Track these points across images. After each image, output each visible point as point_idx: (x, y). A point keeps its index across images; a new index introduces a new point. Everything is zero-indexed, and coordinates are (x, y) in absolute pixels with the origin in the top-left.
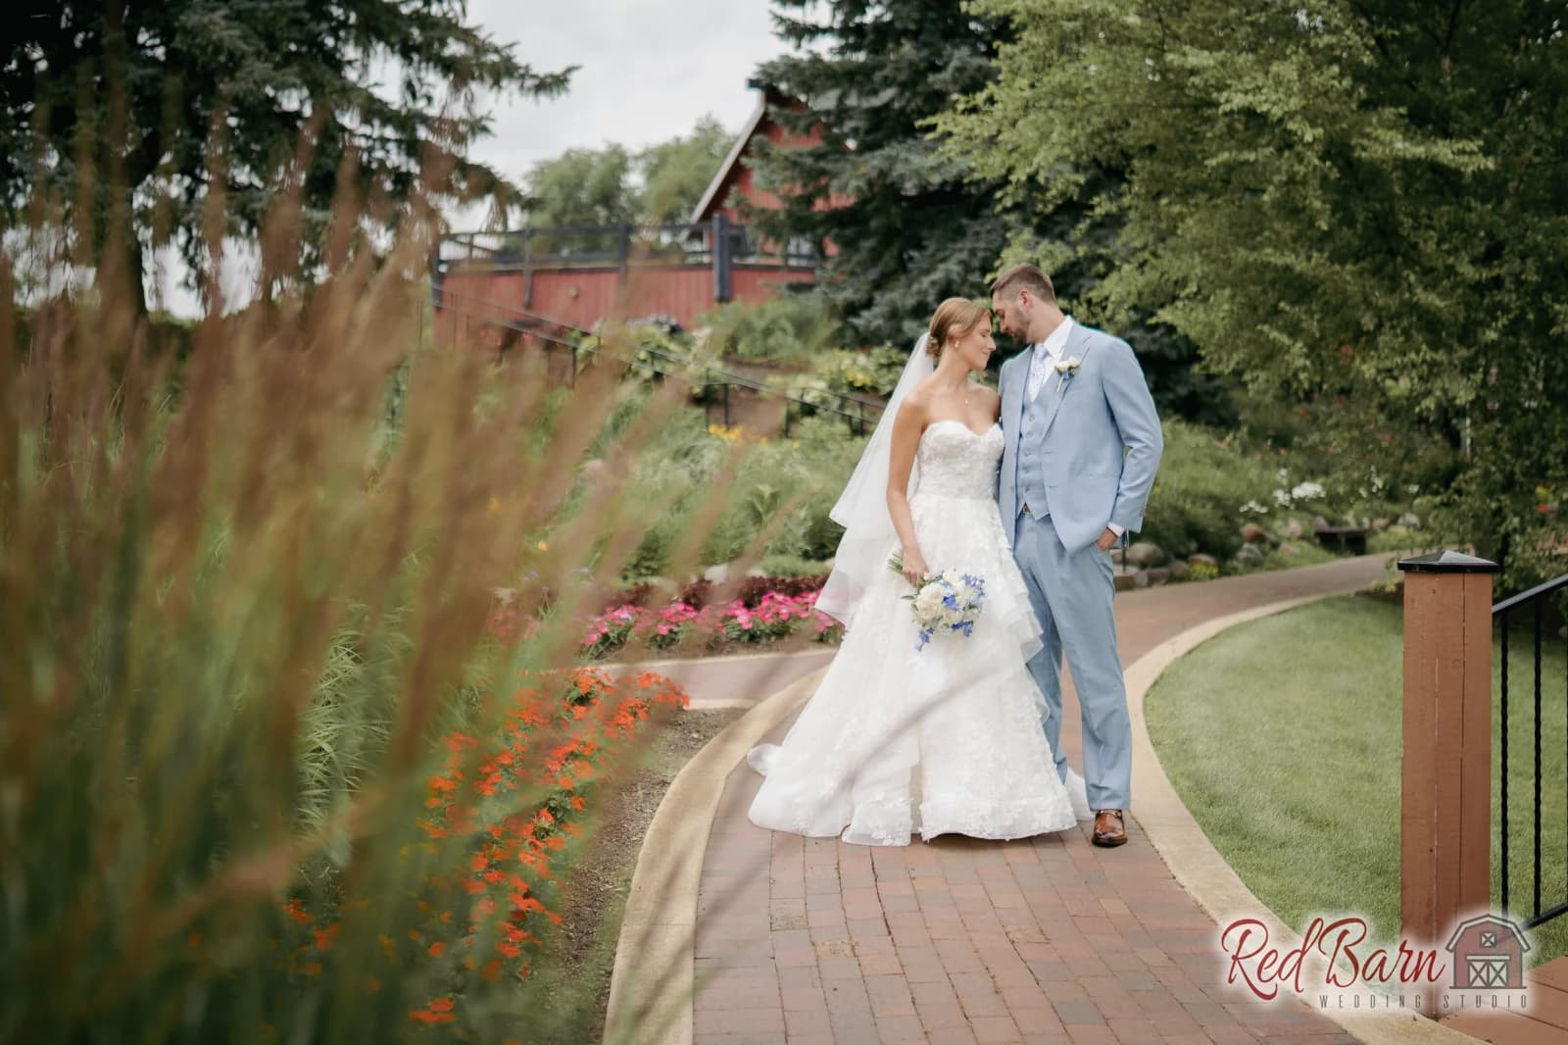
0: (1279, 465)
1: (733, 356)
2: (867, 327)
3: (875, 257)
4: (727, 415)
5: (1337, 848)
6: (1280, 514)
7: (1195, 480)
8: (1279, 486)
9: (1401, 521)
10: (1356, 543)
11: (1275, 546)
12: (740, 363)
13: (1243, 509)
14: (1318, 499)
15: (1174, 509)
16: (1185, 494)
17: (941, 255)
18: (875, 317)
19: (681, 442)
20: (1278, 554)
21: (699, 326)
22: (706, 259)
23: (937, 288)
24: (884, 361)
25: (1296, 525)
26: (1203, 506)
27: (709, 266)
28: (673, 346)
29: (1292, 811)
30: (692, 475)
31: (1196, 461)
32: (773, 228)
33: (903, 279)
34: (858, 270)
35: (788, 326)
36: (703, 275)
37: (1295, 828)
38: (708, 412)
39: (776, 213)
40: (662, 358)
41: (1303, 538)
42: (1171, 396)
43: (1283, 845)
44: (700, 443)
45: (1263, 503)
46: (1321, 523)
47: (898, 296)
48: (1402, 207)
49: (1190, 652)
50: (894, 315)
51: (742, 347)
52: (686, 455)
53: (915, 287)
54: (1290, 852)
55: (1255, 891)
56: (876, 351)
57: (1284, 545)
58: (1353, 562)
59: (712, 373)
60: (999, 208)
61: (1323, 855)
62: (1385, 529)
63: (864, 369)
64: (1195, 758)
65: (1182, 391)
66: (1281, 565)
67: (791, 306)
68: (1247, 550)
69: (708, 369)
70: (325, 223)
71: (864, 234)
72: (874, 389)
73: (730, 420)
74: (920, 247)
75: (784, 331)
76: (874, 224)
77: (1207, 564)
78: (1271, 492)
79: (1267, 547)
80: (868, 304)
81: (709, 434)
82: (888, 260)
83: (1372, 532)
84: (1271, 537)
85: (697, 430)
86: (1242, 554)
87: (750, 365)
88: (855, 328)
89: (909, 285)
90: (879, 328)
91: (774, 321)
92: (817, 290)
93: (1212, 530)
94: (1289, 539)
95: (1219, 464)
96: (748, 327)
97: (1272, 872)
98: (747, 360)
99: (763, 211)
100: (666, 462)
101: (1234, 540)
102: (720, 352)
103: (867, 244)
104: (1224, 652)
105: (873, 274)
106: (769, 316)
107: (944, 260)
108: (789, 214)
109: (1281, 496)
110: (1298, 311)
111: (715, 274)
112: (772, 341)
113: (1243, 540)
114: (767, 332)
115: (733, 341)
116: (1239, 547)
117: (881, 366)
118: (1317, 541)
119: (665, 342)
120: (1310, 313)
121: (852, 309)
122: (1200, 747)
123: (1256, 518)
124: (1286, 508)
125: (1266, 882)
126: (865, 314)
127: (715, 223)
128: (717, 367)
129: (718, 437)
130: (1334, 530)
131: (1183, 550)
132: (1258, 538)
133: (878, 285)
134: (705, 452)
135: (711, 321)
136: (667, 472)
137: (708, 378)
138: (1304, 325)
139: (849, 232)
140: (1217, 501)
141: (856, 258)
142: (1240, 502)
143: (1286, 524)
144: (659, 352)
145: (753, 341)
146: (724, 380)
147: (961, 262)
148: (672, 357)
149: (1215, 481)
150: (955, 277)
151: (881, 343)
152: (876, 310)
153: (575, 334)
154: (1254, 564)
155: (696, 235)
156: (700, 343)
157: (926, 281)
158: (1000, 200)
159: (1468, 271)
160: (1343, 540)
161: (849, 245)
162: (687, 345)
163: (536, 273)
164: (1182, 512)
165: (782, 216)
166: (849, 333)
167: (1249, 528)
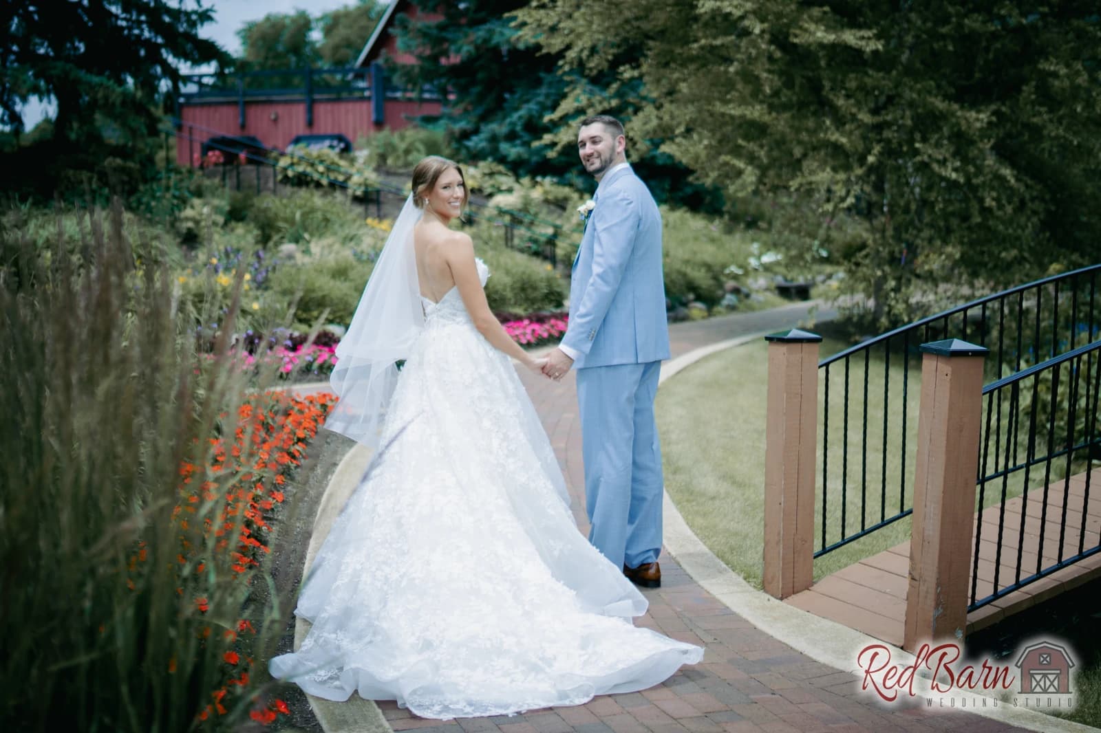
0: (753, 240)
1: (384, 169)
2: (475, 147)
3: (481, 98)
4: (379, 210)
5: (746, 500)
6: (752, 274)
7: (695, 253)
8: (751, 255)
9: (834, 277)
10: (803, 293)
11: (747, 296)
12: (388, 173)
13: (727, 271)
14: (778, 263)
15: (679, 272)
16: (687, 262)
17: (525, 98)
18: (481, 141)
19: (347, 231)
20: (749, 302)
21: (361, 148)
22: (367, 94)
23: (523, 121)
24: (487, 171)
25: (762, 282)
26: (699, 271)
27: (369, 99)
28: (342, 163)
29: (724, 477)
30: (355, 254)
31: (696, 239)
32: (411, 78)
33: (500, 114)
34: (470, 108)
35: (421, 147)
36: (364, 106)
37: (724, 487)
38: (366, 210)
39: (413, 67)
40: (333, 171)
41: (767, 289)
42: (681, 194)
43: (713, 498)
44: (361, 232)
45: (741, 267)
46: (779, 280)
47: (497, 127)
48: (826, 75)
49: (679, 372)
50: (494, 139)
51: (390, 161)
52: (351, 239)
53: (508, 120)
54: (717, 502)
55: (691, 526)
56: (482, 164)
57: (754, 296)
58: (800, 305)
59: (369, 182)
60: (560, 72)
61: (737, 504)
62: (824, 282)
63: (473, 177)
64: (669, 444)
65: (689, 190)
66: (751, 308)
67: (423, 134)
68: (729, 299)
69: (366, 179)
70: (101, 85)
71: (474, 83)
72: (480, 190)
73: (382, 213)
74: (512, 92)
75: (418, 151)
76: (480, 76)
77: (700, 309)
78: (746, 259)
79: (742, 296)
80: (476, 131)
81: (367, 225)
82: (490, 101)
83: (814, 284)
84: (744, 290)
85: (358, 223)
86: (725, 302)
87: (395, 174)
88: (467, 148)
89: (504, 118)
90: (483, 149)
91: (412, 144)
92: (442, 122)
93: (704, 286)
94: (757, 291)
95: (713, 240)
96: (394, 148)
97: (705, 515)
98: (392, 170)
99: (404, 66)
100: (337, 247)
101: (720, 292)
102: (374, 165)
103: (476, 90)
104: (700, 372)
105: (480, 111)
106: (408, 140)
107: (527, 101)
108: (422, 68)
109: (753, 262)
110: (752, 146)
111: (372, 105)
112: (410, 158)
113: (725, 292)
114: (407, 152)
115: (383, 157)
116: (723, 297)
117: (485, 175)
118: (776, 292)
119: (336, 159)
120: (762, 146)
121: (465, 135)
122: (674, 437)
123: (735, 277)
124: (756, 270)
125: (699, 521)
126: (475, 139)
127: (372, 70)
128: (372, 177)
129: (373, 228)
130: (788, 284)
131: (684, 299)
132: (736, 291)
133: (485, 118)
134: (364, 238)
135: (369, 144)
136: (337, 253)
137: (366, 186)
138: (756, 154)
139: (463, 81)
140: (709, 267)
141: (468, 99)
142: (724, 266)
143: (756, 281)
144: (332, 167)
145: (398, 157)
146: (378, 186)
147: (539, 103)
148: (342, 170)
149: (708, 252)
150: (534, 113)
151: (484, 158)
152: (482, 136)
153: (274, 154)
154: (732, 308)
155: (359, 76)
156: (361, 161)
157: (515, 116)
158: (561, 67)
159: (865, 117)
160: (793, 291)
161: (463, 91)
162: (352, 161)
163: (247, 104)
164: (685, 275)
165: (417, 70)
166: (464, 152)
167: (730, 284)
